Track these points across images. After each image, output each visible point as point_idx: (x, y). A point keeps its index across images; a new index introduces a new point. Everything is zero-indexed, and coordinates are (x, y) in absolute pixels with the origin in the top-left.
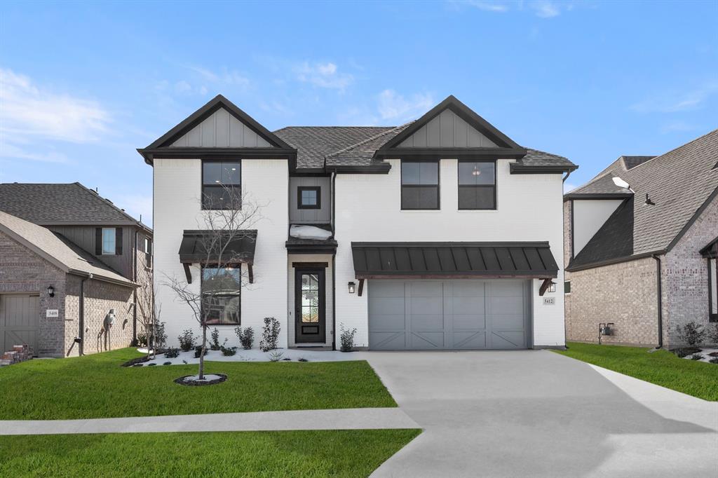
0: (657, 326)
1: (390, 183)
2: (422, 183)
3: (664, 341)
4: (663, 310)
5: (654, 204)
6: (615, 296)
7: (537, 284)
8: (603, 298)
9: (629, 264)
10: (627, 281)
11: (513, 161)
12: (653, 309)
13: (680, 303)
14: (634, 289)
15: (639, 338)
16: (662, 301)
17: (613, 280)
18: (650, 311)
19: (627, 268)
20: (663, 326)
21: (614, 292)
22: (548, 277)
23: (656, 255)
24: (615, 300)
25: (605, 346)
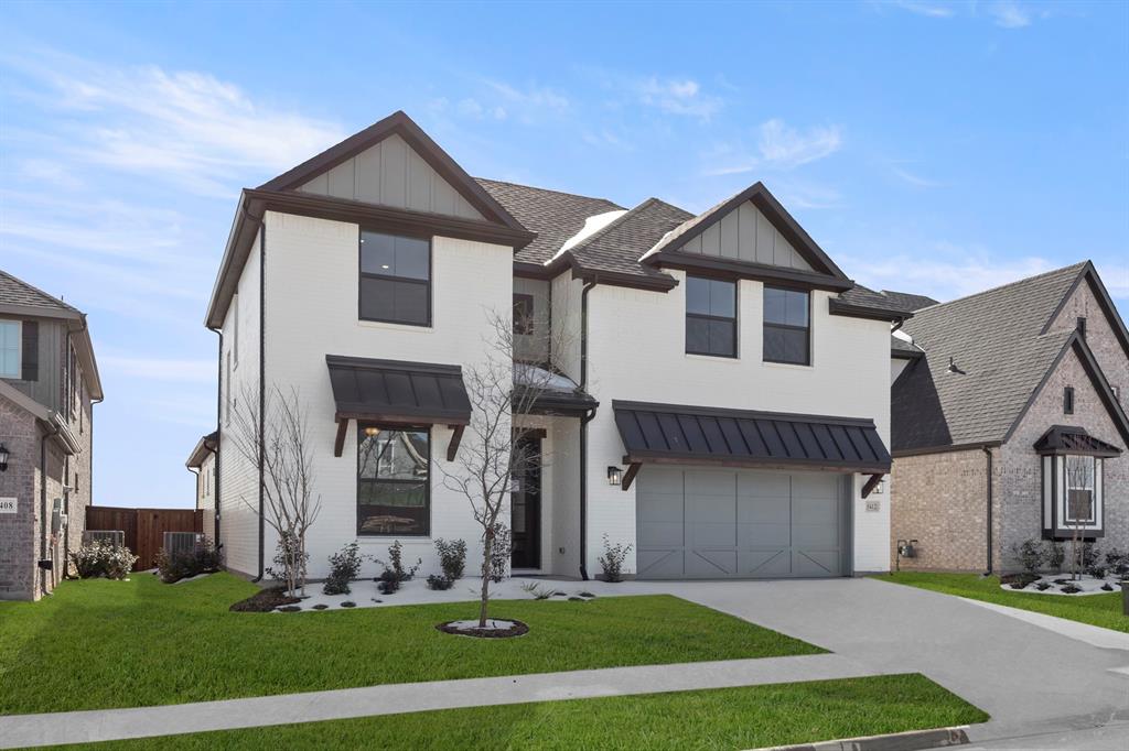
0: (985, 544)
1: (670, 308)
2: (715, 313)
3: (993, 565)
4: (993, 524)
5: (964, 373)
6: (920, 500)
7: (860, 481)
8: (901, 504)
9: (944, 456)
10: (939, 480)
11: (834, 295)
12: (979, 521)
13: (1013, 513)
14: (951, 492)
15: (957, 560)
16: (993, 510)
17: (917, 478)
18: (974, 524)
19: (940, 461)
20: (993, 544)
21: (919, 495)
22: (879, 471)
23: (987, 447)
24: (920, 507)
25: (904, 573)
